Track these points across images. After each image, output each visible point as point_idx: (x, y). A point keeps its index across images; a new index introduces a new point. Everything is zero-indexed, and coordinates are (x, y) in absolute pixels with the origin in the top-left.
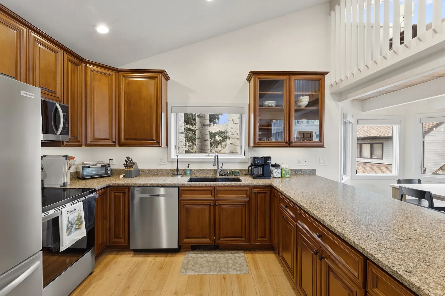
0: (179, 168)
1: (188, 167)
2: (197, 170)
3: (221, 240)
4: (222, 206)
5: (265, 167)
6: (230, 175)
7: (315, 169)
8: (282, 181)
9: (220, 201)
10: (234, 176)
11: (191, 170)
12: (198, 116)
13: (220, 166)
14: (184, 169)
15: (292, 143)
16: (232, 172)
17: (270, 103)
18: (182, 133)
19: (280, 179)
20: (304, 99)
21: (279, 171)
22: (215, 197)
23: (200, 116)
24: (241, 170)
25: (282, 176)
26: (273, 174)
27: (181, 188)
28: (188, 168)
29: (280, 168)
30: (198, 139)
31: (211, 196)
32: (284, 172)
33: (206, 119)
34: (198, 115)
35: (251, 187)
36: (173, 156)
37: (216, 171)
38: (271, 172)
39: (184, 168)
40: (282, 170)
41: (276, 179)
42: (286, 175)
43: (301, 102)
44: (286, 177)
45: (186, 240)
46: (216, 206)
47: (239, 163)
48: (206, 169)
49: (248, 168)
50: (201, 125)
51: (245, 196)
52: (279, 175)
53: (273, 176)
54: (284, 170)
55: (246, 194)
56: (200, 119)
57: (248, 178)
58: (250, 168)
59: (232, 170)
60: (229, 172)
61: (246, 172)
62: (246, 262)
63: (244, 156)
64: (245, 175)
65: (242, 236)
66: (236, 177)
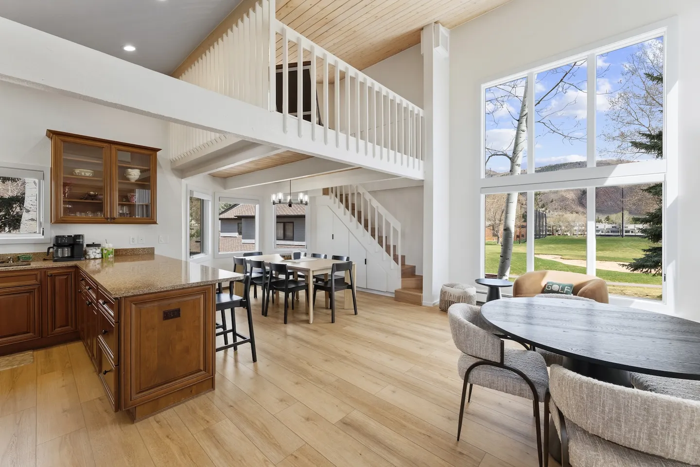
5: (76, 248)
6: (13, 262)
7: (154, 248)
8: (102, 262)
10: (23, 262)
15: (114, 219)
16: (18, 257)
17: (84, 171)
19: (100, 260)
20: (134, 173)
21: (99, 251)
24: (34, 254)
25: (102, 257)
26: (89, 255)
29: (100, 248)
32: (105, 252)
35: (45, 270)
38: (85, 253)
40: (102, 250)
41: (93, 261)
42: (109, 255)
43: (130, 175)
44: (108, 258)
49: (47, 251)
51: (34, 282)
52: (99, 256)
53: (89, 257)
54: (106, 250)
55: (36, 280)
57: (47, 262)
58: (51, 250)
59: (18, 254)
60: (11, 258)
61: (47, 256)
62: (33, 356)
63: (43, 235)
64: (45, 260)
65: (28, 331)
66: (26, 263)
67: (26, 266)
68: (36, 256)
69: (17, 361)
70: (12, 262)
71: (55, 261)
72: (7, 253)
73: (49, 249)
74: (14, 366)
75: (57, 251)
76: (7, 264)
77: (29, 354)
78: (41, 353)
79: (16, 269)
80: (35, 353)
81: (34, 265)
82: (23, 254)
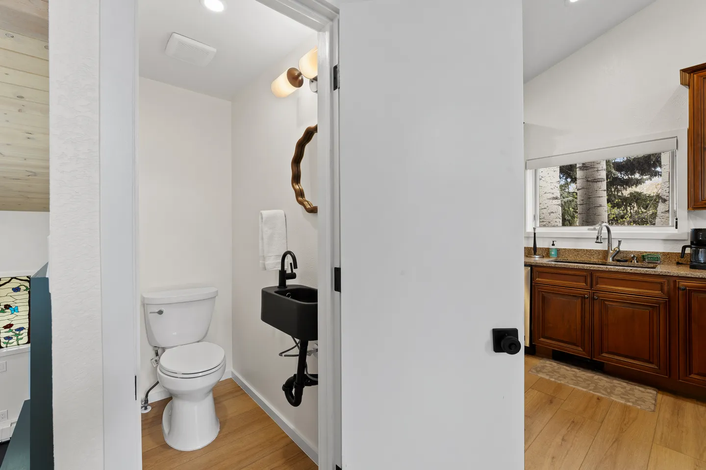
0: (538, 246)
1: (553, 245)
2: (569, 250)
3: (604, 355)
4: (606, 303)
6: (637, 262)
9: (601, 295)
10: (648, 263)
11: (558, 250)
12: (580, 168)
13: (615, 245)
14: (546, 249)
16: (643, 256)
18: (556, 198)
22: (591, 286)
23: (585, 167)
24: (664, 254)
27: (535, 269)
28: (553, 247)
30: (581, 205)
31: (584, 284)
33: (598, 171)
34: (581, 165)
35: (675, 279)
36: (530, 229)
37: (606, 253)
39: (546, 247)
45: (542, 339)
46: (595, 301)
47: (661, 242)
48: (586, 250)
49: (680, 251)
50: (588, 181)
51: (657, 293)
55: (662, 290)
56: (585, 171)
57: (681, 267)
58: (688, 251)
59: (643, 252)
60: (634, 256)
61: (680, 259)
62: (656, 400)
63: (676, 228)
64: (678, 264)
65: (651, 360)
66: (652, 265)
67: (648, 270)
68: (667, 257)
69: (633, 395)
70: (635, 262)
71: (693, 267)
72: (631, 250)
73: (684, 248)
74: (629, 402)
75: (696, 253)
76: (630, 264)
77: (651, 393)
78: (666, 400)
79: (635, 272)
80: (660, 396)
81: (660, 269)
82: (649, 252)
